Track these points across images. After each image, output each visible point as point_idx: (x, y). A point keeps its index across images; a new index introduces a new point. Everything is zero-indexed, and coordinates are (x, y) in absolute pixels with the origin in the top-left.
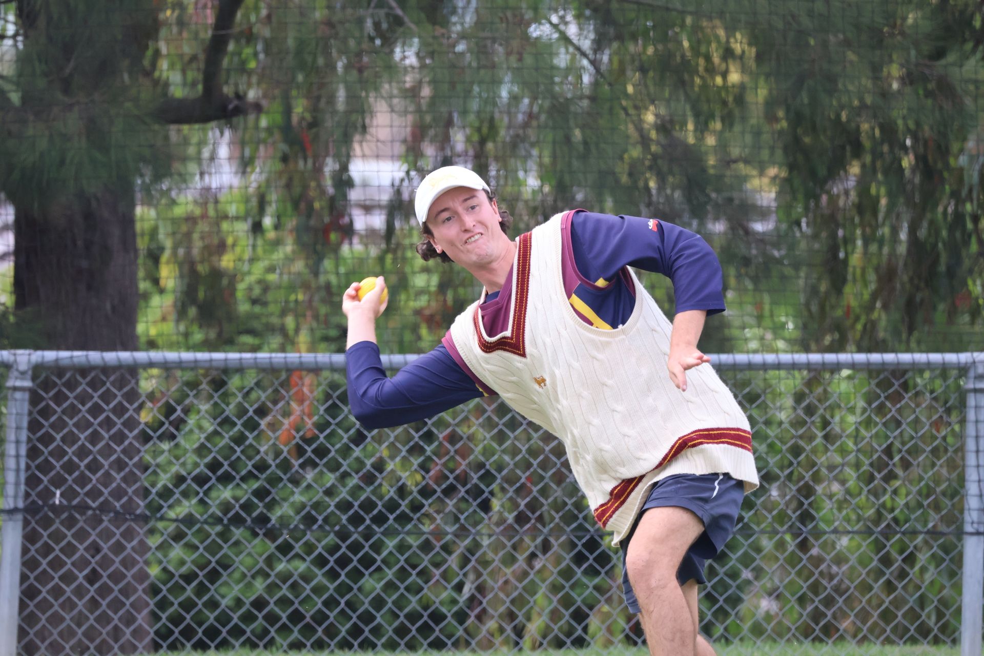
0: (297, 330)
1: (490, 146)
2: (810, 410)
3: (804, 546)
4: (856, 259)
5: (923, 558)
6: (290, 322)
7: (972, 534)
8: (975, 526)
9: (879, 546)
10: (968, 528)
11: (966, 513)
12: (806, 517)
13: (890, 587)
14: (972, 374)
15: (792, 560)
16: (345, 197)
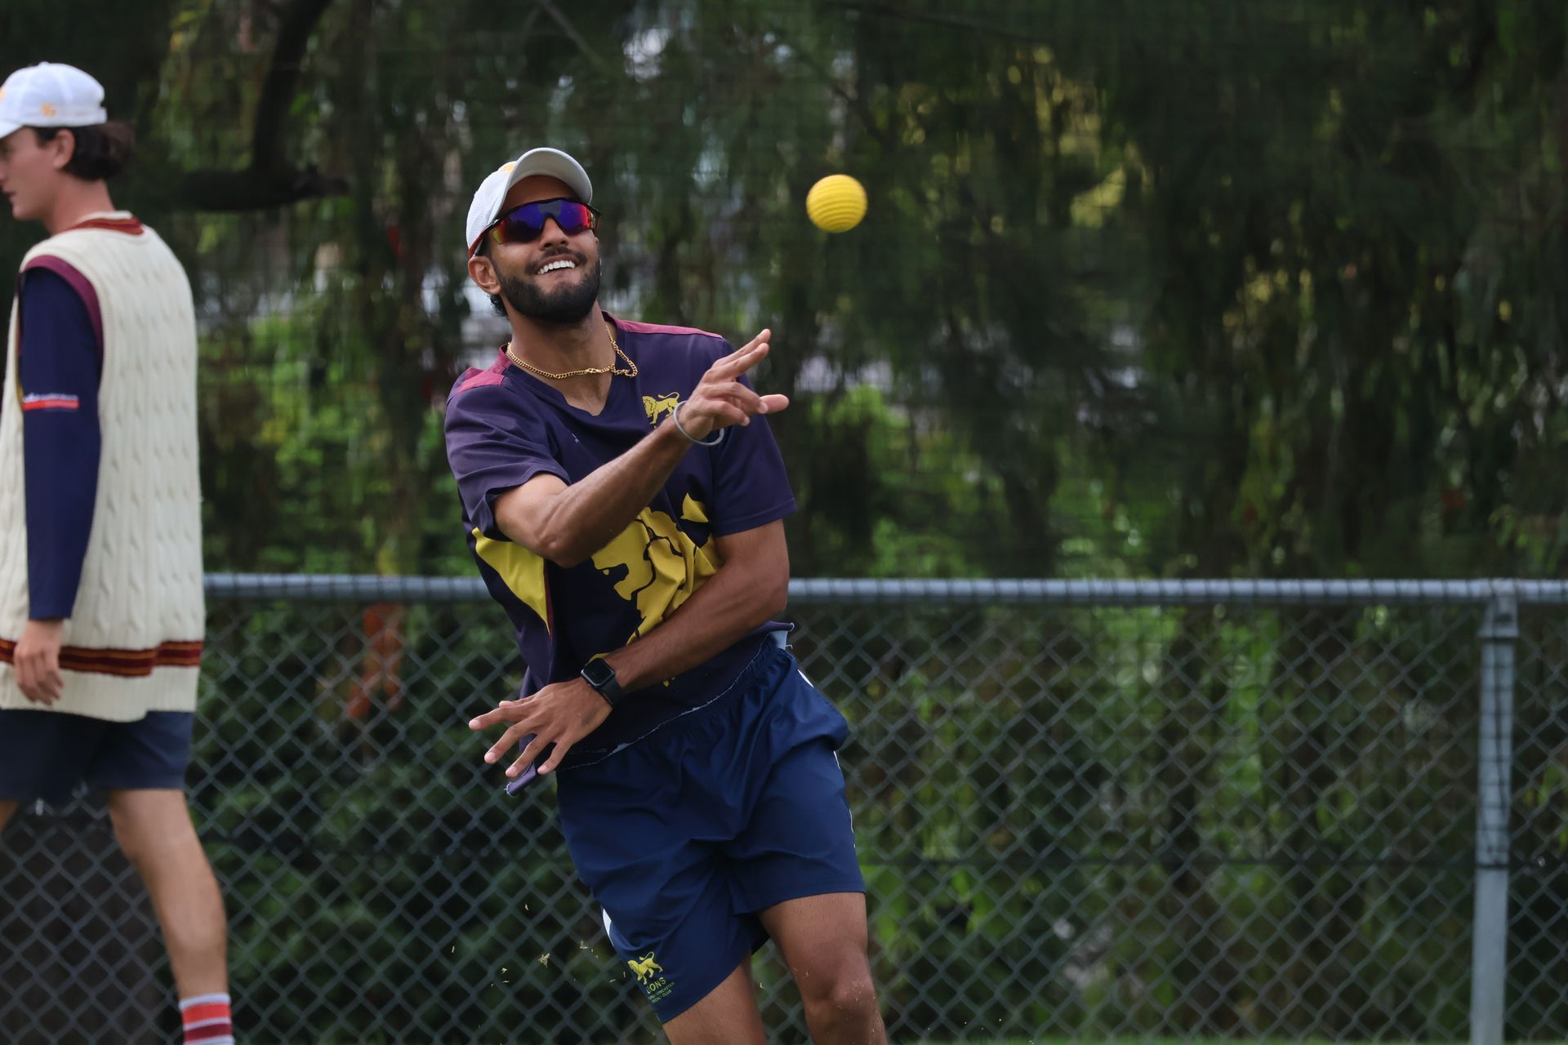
0: (380, 540)
1: (682, 249)
2: (1193, 670)
3: (1184, 885)
4: (1262, 429)
5: (1375, 903)
6: (367, 527)
7: (1488, 867)
8: (1495, 854)
9: (1301, 886)
10: (1484, 857)
11: (1480, 833)
12: (1189, 840)
13: (1317, 951)
14: (1490, 614)
15: (1167, 909)
16: (457, 331)
